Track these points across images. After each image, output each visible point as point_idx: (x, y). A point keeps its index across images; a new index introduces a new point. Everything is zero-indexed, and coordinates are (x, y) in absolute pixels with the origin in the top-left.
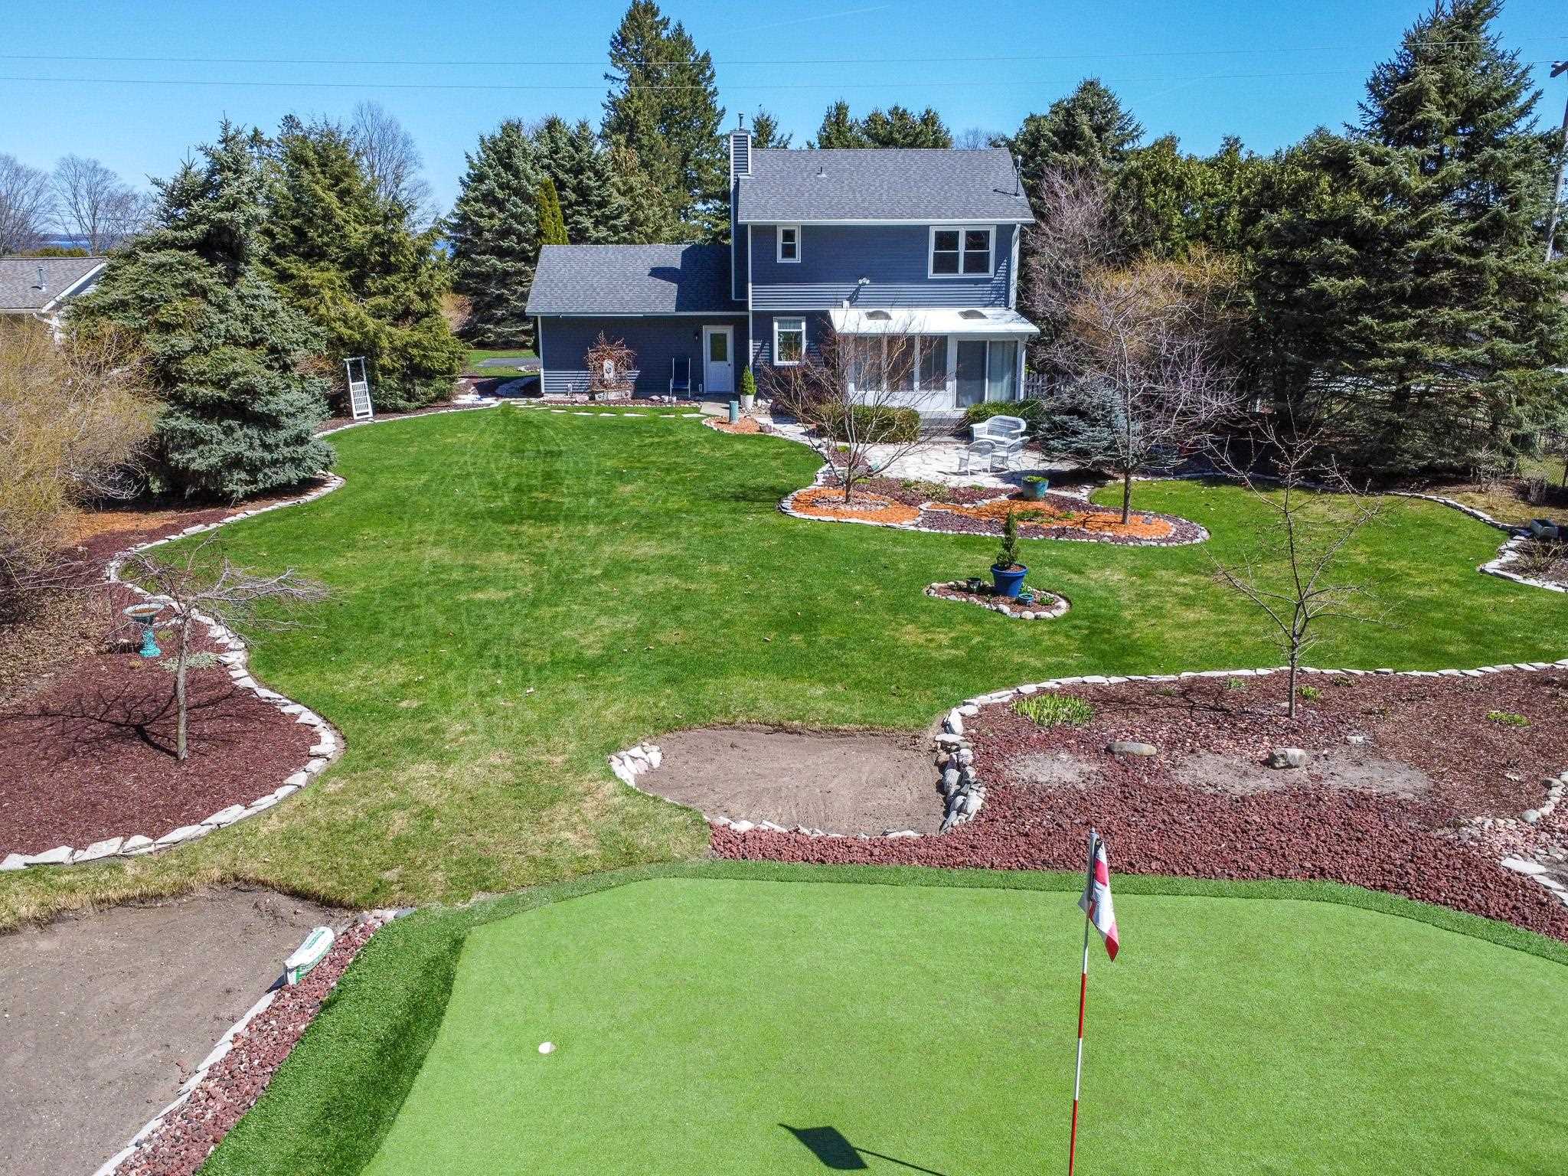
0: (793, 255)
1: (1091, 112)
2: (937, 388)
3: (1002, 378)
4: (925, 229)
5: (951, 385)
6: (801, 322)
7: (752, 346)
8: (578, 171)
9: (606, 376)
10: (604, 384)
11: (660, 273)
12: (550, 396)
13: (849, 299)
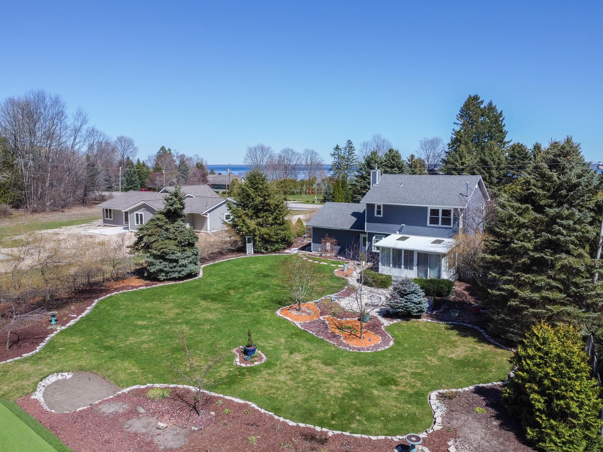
2: (410, 269)
5: (415, 268)
6: (383, 237)
7: (367, 244)
9: (327, 248)
10: (326, 251)
11: (354, 214)
12: (313, 252)
13: (399, 231)
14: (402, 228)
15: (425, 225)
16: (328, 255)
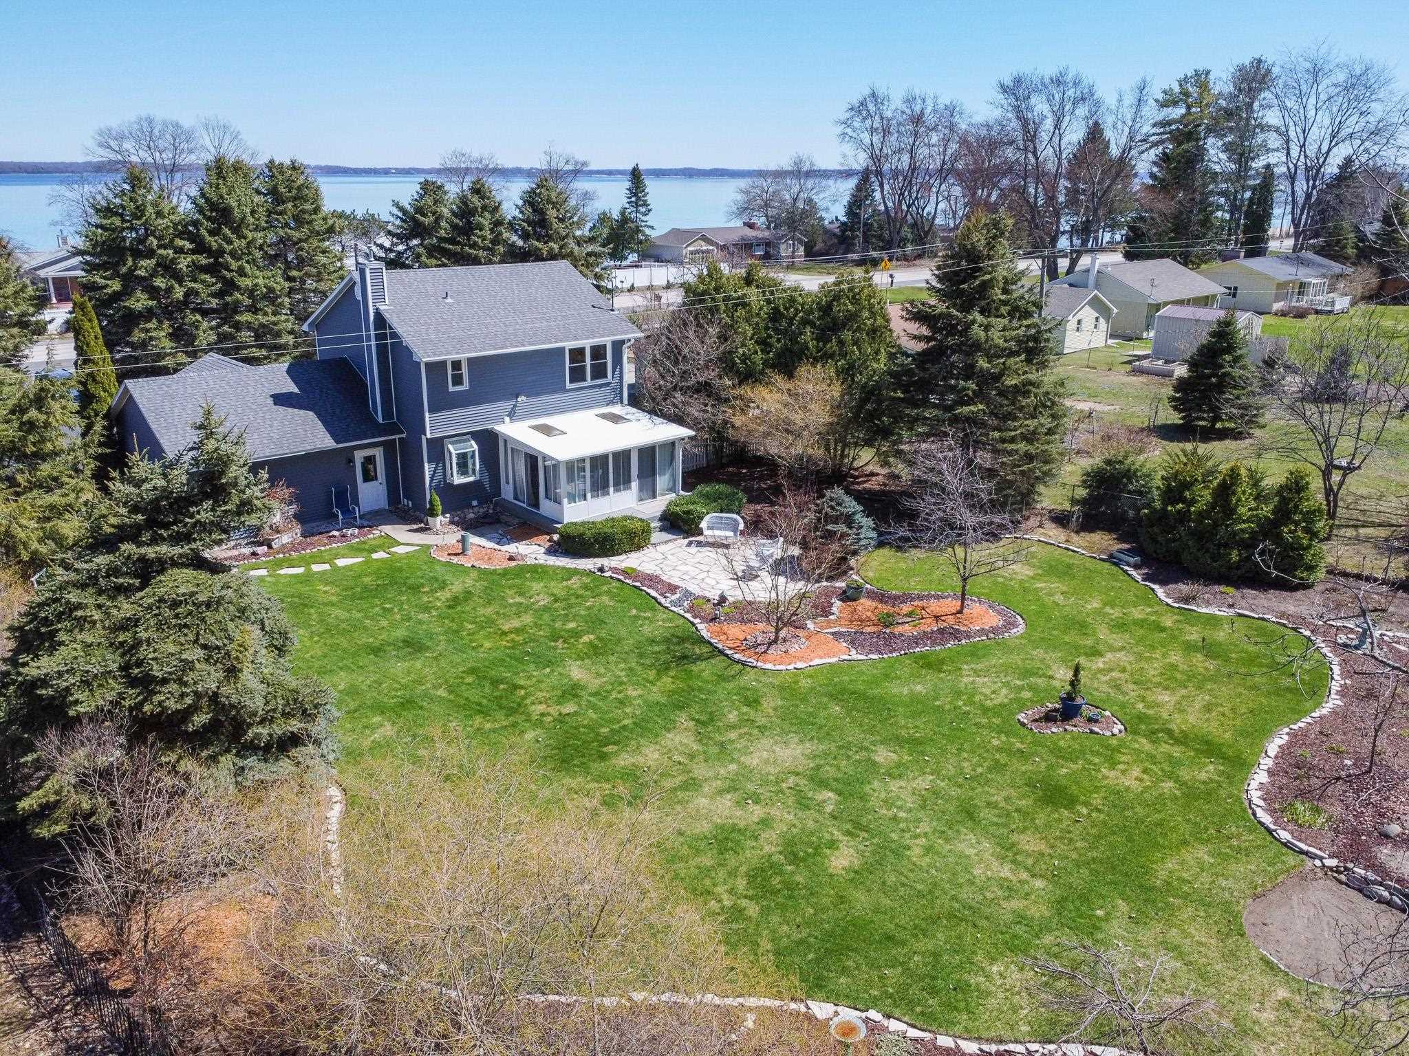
0: (461, 383)
2: (626, 489)
3: (666, 473)
4: (564, 348)
5: (635, 485)
6: (471, 440)
7: (427, 466)
11: (281, 400)
13: (509, 415)
14: (514, 406)
15: (563, 389)
16: (286, 539)
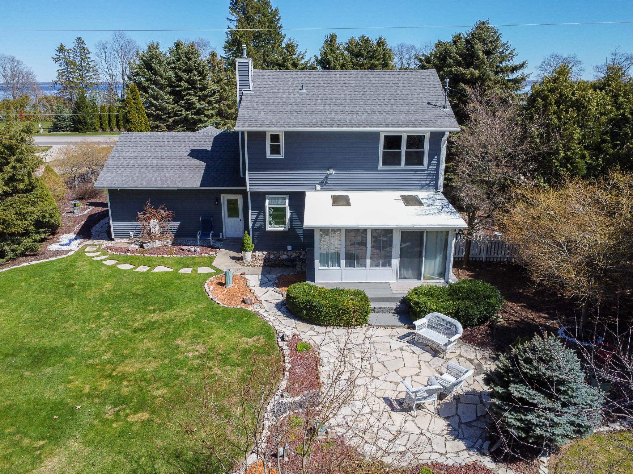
0: (278, 152)
1: (484, 41)
2: (384, 265)
3: (435, 258)
4: (377, 134)
5: (395, 262)
6: (285, 199)
7: (251, 215)
8: (188, 71)
9: (153, 230)
10: (151, 237)
11: (195, 154)
12: (118, 240)
13: (321, 184)
14: (327, 177)
15: (376, 169)
16: (157, 244)
